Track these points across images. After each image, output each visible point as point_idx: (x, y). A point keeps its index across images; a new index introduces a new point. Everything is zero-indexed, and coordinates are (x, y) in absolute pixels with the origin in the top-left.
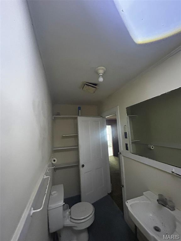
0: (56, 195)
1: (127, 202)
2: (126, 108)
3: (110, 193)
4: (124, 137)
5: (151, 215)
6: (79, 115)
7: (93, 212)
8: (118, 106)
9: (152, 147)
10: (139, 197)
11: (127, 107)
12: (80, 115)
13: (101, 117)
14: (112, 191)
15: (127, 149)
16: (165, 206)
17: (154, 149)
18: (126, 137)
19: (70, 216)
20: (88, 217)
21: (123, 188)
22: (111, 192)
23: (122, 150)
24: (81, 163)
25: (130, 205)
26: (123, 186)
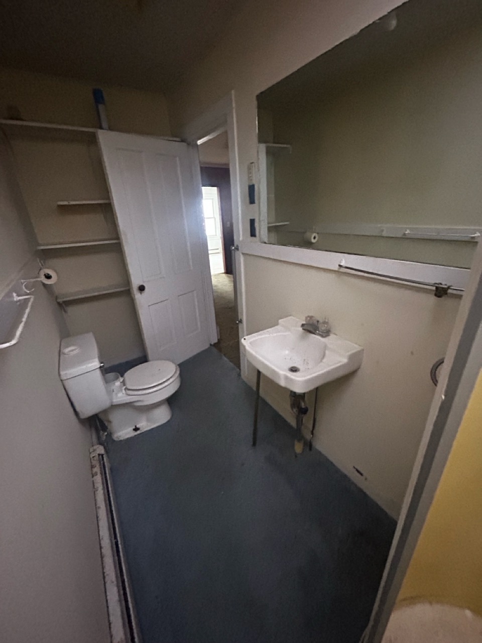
0: (75, 352)
1: (245, 339)
2: (254, 99)
3: (215, 344)
4: (248, 199)
5: (287, 352)
6: (101, 128)
7: (175, 372)
8: (233, 92)
9: (315, 238)
10: (270, 329)
11: (258, 92)
12: (104, 125)
13: (182, 141)
14: (218, 340)
15: (253, 234)
16: (314, 333)
17: (318, 241)
18: (252, 201)
19: (124, 387)
20: (164, 382)
21: (240, 326)
22: (216, 341)
23: (241, 239)
24: (136, 282)
25: (250, 343)
26: (241, 321)
